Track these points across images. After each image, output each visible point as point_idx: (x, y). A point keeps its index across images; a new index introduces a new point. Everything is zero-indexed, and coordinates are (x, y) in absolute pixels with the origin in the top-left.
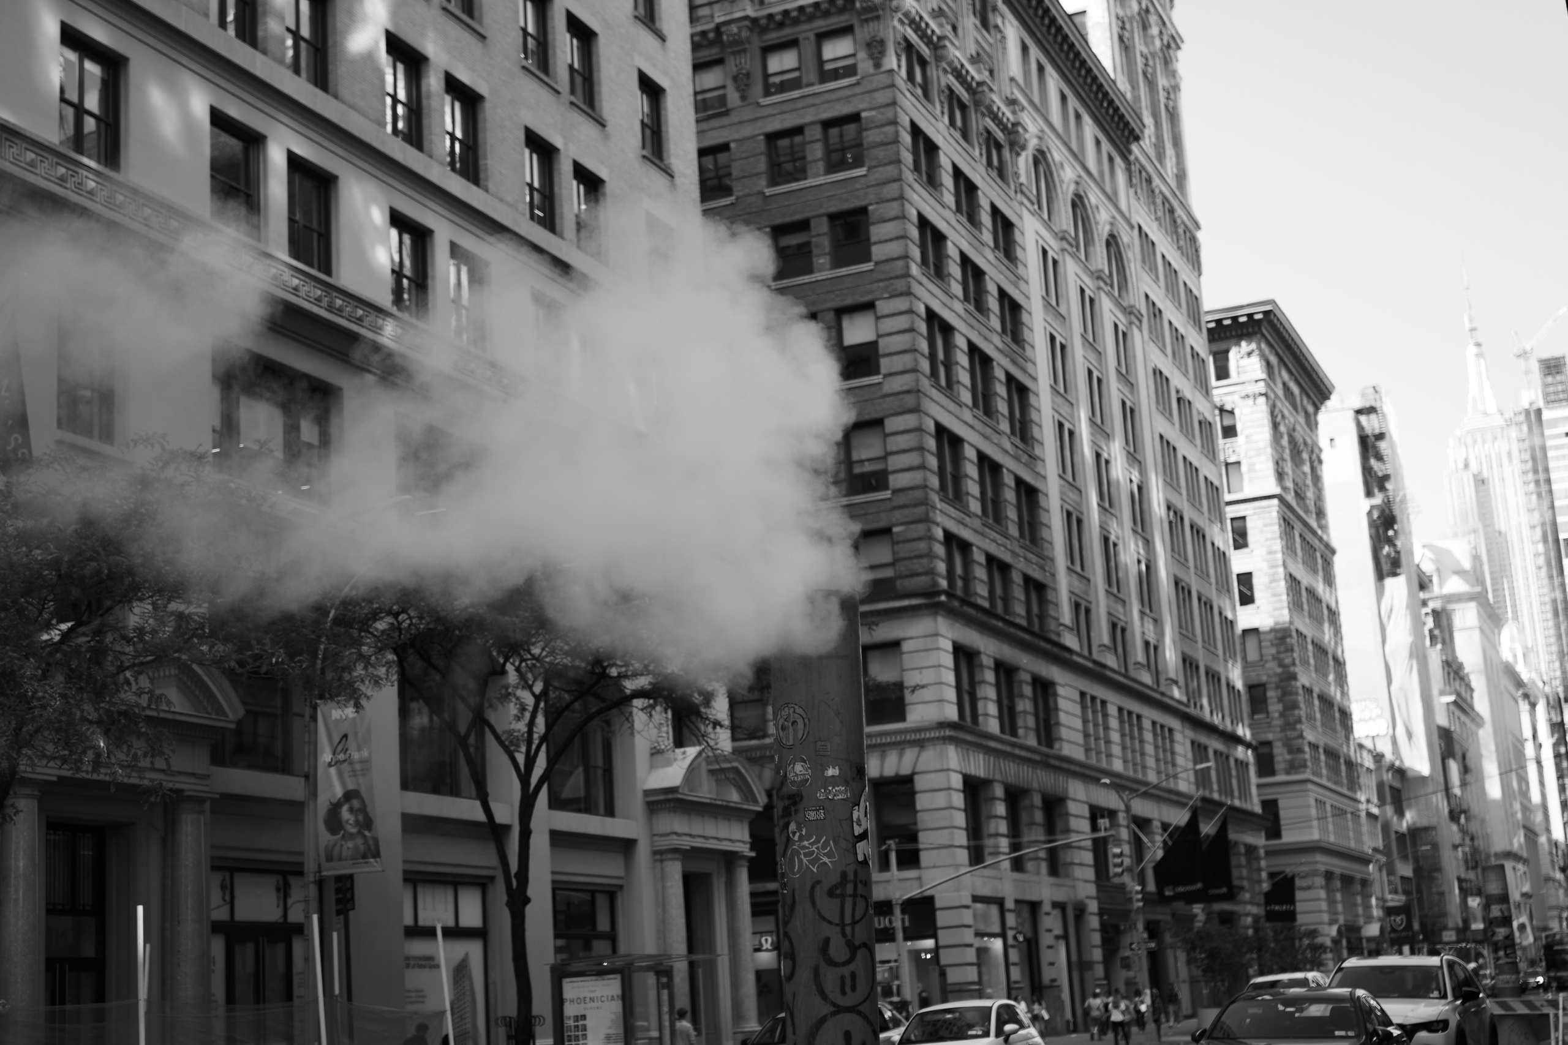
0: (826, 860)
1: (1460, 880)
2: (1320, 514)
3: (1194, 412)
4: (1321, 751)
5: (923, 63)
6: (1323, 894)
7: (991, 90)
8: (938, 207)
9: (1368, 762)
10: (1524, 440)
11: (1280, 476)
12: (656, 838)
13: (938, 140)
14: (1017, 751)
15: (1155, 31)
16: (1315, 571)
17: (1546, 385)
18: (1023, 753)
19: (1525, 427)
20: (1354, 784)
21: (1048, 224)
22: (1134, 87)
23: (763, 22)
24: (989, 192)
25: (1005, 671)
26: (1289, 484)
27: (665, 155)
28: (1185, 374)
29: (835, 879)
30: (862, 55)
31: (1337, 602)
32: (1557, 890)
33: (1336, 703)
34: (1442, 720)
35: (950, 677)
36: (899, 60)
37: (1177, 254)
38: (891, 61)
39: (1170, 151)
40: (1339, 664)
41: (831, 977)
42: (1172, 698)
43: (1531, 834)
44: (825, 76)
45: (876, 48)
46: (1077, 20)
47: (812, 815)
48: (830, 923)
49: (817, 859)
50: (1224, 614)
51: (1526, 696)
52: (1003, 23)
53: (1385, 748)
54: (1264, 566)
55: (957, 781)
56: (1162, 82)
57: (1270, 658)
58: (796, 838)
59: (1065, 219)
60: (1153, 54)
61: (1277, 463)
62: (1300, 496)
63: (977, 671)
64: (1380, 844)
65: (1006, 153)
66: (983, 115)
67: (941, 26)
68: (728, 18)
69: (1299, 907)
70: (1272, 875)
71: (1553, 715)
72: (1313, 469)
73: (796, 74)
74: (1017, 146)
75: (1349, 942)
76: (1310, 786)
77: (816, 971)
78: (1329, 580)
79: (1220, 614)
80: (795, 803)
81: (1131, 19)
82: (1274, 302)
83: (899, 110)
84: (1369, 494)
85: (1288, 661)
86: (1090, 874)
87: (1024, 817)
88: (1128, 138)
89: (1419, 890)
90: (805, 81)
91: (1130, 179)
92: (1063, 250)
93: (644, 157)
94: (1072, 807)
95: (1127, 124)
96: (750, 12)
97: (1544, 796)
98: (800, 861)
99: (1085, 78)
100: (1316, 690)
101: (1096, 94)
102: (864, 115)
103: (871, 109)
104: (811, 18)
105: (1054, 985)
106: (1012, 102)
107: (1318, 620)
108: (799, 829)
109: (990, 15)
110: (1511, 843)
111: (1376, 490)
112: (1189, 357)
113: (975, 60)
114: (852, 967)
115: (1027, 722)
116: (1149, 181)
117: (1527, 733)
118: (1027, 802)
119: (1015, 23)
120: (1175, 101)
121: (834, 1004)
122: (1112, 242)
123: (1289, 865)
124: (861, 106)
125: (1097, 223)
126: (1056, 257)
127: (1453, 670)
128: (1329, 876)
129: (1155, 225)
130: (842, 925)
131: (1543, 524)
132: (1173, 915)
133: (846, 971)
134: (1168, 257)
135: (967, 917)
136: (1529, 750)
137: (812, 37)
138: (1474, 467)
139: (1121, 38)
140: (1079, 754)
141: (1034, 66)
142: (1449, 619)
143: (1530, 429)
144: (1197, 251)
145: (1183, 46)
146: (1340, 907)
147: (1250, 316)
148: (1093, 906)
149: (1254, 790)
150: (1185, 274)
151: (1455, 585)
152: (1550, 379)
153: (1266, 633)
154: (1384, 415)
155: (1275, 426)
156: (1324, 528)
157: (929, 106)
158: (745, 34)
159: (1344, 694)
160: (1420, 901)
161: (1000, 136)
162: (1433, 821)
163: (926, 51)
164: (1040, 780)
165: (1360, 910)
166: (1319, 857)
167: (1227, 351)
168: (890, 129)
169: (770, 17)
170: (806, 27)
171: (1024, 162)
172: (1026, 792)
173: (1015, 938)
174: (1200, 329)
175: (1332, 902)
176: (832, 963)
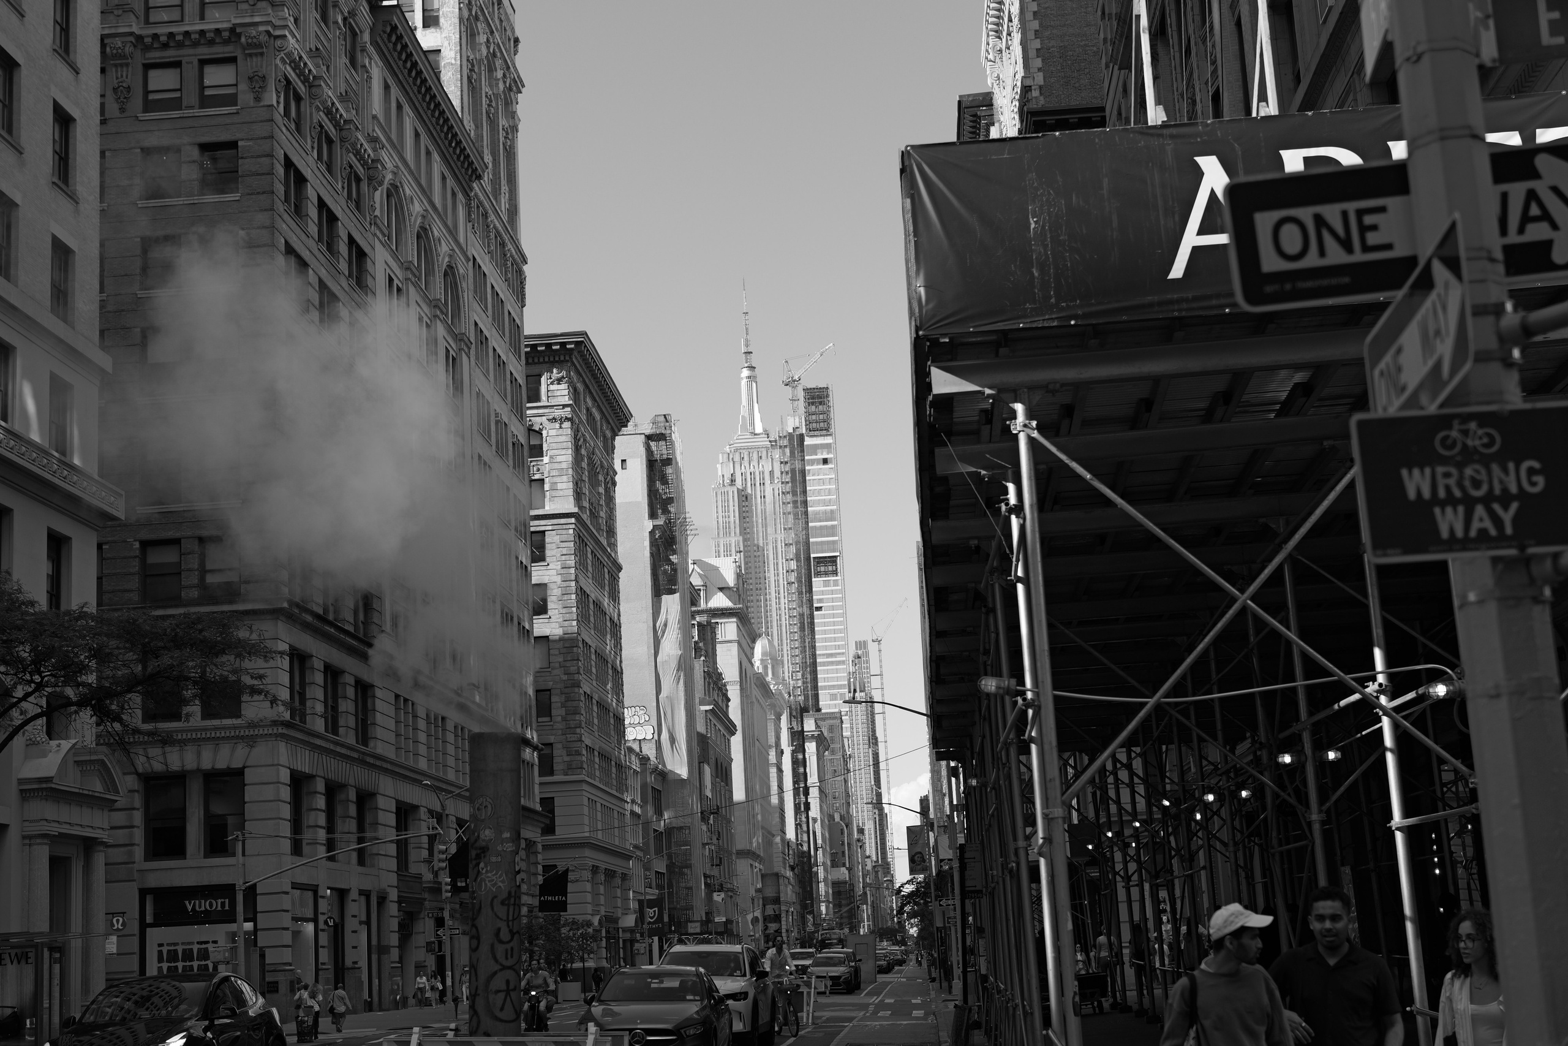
0: (500, 884)
1: (706, 876)
2: (611, 532)
3: (510, 434)
4: (596, 753)
5: (298, 99)
6: (588, 887)
7: (357, 128)
8: (303, 236)
9: (636, 765)
10: (786, 463)
11: (578, 496)
12: (26, 824)
13: (307, 173)
14: (339, 749)
15: (499, 74)
16: (603, 587)
17: (809, 414)
18: (343, 751)
19: (787, 451)
20: (622, 786)
21: (395, 255)
22: (478, 126)
23: (148, 40)
24: (347, 223)
25: (333, 673)
26: (586, 504)
27: (71, 181)
28: (504, 398)
29: (505, 895)
30: (243, 87)
31: (619, 615)
32: (786, 886)
33: (611, 710)
34: (701, 728)
35: (285, 679)
36: (278, 97)
37: (504, 286)
38: (271, 97)
39: (504, 188)
40: (618, 673)
41: (500, 949)
42: (474, 702)
43: (769, 836)
44: (206, 101)
45: (258, 82)
46: (431, 57)
47: (494, 859)
48: (501, 919)
49: (496, 884)
50: (522, 624)
51: (773, 706)
52: (370, 63)
53: (649, 751)
54: (558, 579)
55: (285, 776)
56: (503, 122)
57: (557, 665)
58: (484, 871)
59: (411, 252)
60: (496, 96)
61: (577, 483)
62: (594, 515)
63: (308, 673)
64: (640, 841)
65: (364, 186)
66: (348, 151)
67: (317, 66)
68: (113, 31)
69: (570, 898)
70: (546, 868)
71: (794, 724)
72: (607, 490)
73: (177, 95)
74: (374, 181)
75: (608, 932)
76: (585, 787)
77: (492, 946)
78: (614, 595)
79: (519, 624)
80: (484, 852)
81: (480, 61)
82: (586, 334)
83: (275, 143)
84: (653, 515)
85: (573, 669)
86: (393, 864)
87: (339, 810)
88: (471, 176)
89: (670, 886)
90: (184, 104)
91: (470, 215)
92: (407, 279)
93: (54, 183)
94: (381, 802)
95: (471, 164)
96: (135, 29)
97: (781, 800)
98: (486, 885)
99: (438, 119)
100: (596, 697)
101: (447, 134)
102: (240, 143)
103: (248, 139)
104: (195, 44)
105: (355, 967)
106: (373, 140)
107: (601, 632)
108: (486, 866)
109: (359, 55)
110: (751, 843)
111: (660, 511)
112: (508, 382)
113: (344, 98)
114: (511, 944)
115: (347, 721)
116: (485, 215)
117: (772, 740)
118: (342, 796)
119: (380, 63)
120: (513, 141)
121: (501, 965)
122: (450, 271)
123: (562, 860)
124: (238, 136)
125: (438, 255)
126: (400, 285)
127: (714, 680)
128: (595, 870)
129: (487, 258)
130: (508, 921)
131: (797, 543)
132: (461, 904)
133: (508, 946)
134: (497, 288)
135: (286, 902)
136: (772, 757)
137: (196, 63)
138: (739, 483)
139: (469, 78)
140: (390, 753)
141: (394, 105)
142: (714, 633)
143: (792, 453)
144: (521, 283)
145: (523, 90)
146: (602, 899)
147: (563, 345)
148: (393, 895)
149: (537, 787)
150: (510, 306)
151: (720, 601)
152: (813, 408)
153: (555, 641)
154: (672, 443)
155: (577, 449)
156: (613, 546)
157: (302, 141)
158: (128, 49)
159: (620, 702)
160: (670, 894)
161: (360, 170)
162: (688, 821)
163: (302, 89)
164: (355, 776)
165: (619, 902)
166: (587, 852)
167: (540, 376)
168: (265, 161)
169: (155, 36)
170: (191, 51)
171: (379, 196)
172: (343, 786)
173: (326, 923)
174: (520, 357)
175: (596, 894)
176: (501, 942)
